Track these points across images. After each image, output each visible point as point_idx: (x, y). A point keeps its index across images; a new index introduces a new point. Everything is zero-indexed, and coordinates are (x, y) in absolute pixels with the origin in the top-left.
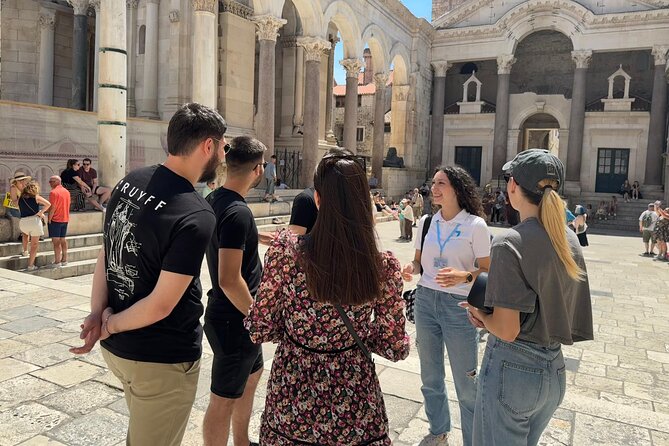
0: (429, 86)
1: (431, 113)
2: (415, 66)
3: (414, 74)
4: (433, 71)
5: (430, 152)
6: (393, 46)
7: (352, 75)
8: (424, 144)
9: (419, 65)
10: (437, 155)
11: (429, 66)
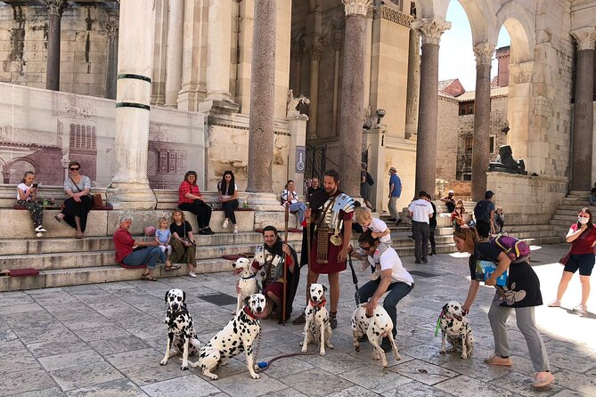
0: (569, 64)
1: (573, 101)
2: (542, 36)
3: (541, 46)
4: (575, 42)
5: (573, 154)
6: (502, 6)
7: (428, 41)
8: (561, 143)
9: (549, 34)
10: (583, 158)
11: (567, 36)
